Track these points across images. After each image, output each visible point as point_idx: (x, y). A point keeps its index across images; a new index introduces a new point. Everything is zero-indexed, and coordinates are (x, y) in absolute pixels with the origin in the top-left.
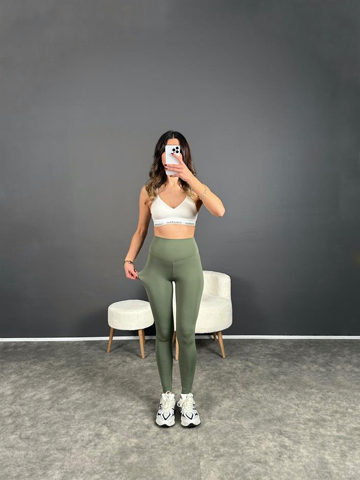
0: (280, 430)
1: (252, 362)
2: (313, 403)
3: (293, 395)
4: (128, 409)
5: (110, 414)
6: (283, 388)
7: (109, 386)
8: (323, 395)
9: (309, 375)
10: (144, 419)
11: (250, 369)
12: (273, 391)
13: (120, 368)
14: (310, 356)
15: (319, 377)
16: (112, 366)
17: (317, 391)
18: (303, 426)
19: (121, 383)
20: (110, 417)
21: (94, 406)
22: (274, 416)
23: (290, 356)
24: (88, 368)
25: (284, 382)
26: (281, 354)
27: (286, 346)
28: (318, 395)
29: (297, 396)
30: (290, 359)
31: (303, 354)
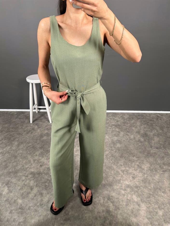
0: (109, 196)
2: (132, 170)
3: (122, 162)
4: (24, 171)
5: (13, 175)
6: (117, 155)
7: (19, 149)
8: (139, 163)
9: (134, 144)
10: (31, 181)
12: (111, 158)
13: (29, 134)
14: (136, 128)
15: (139, 146)
16: (25, 133)
18: (123, 192)
19: (27, 147)
20: (12, 178)
21: (6, 167)
22: (107, 181)
23: (125, 127)
24: (12, 134)
25: (119, 149)
26: (121, 125)
27: (124, 119)
28: (137, 163)
29: (124, 163)
30: (125, 130)
31: (133, 125)
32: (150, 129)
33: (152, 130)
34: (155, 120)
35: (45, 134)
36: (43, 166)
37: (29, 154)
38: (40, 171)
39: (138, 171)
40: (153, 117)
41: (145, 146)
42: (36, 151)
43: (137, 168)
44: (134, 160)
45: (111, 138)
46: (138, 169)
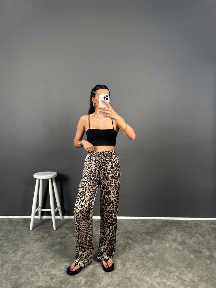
1: (131, 240)
2: (171, 282)
3: (156, 273)
6: (150, 265)
7: (24, 260)
8: (179, 274)
9: (170, 253)
11: (129, 246)
12: (143, 268)
13: (38, 243)
14: (172, 235)
15: (177, 255)
17: (175, 270)
19: (34, 258)
23: (158, 234)
24: (16, 242)
25: (152, 259)
26: (152, 233)
27: (156, 226)
28: (176, 274)
29: (160, 274)
30: (158, 237)
31: (167, 233)
32: (188, 236)
33: (191, 238)
34: (193, 227)
35: (58, 242)
36: (54, 279)
37: (36, 265)
38: (50, 285)
39: (178, 283)
40: (191, 224)
41: (185, 254)
42: (45, 262)
43: (177, 279)
44: (172, 271)
45: (141, 246)
46: (178, 281)
